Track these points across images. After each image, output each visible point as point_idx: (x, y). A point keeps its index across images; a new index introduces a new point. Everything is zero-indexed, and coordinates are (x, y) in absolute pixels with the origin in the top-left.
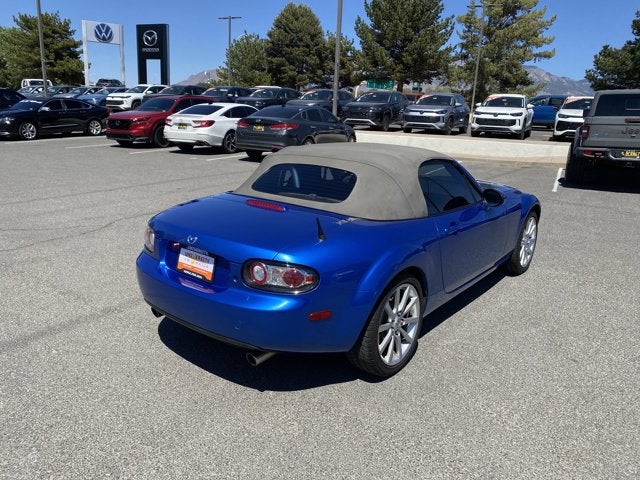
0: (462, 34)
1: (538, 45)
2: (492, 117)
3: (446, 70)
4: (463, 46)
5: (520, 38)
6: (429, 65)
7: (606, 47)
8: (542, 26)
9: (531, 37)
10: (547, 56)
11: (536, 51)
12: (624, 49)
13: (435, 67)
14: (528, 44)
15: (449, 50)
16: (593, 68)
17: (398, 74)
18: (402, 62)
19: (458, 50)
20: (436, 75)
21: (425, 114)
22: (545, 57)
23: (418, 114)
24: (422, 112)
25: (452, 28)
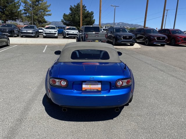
0: (24, 6)
1: (47, 12)
2: (49, 32)
3: (21, 17)
4: (25, 10)
5: (42, 9)
6: (15, 15)
7: (65, 14)
8: (47, 6)
9: (45, 9)
10: (50, 15)
11: (47, 13)
12: (69, 15)
13: (17, 16)
14: (44, 11)
15: (21, 11)
16: (63, 19)
17: (4, 18)
18: (5, 14)
19: (23, 11)
20: (18, 19)
21: (28, 32)
22: (49, 15)
23: (26, 31)
24: (27, 31)
25: (20, 4)
